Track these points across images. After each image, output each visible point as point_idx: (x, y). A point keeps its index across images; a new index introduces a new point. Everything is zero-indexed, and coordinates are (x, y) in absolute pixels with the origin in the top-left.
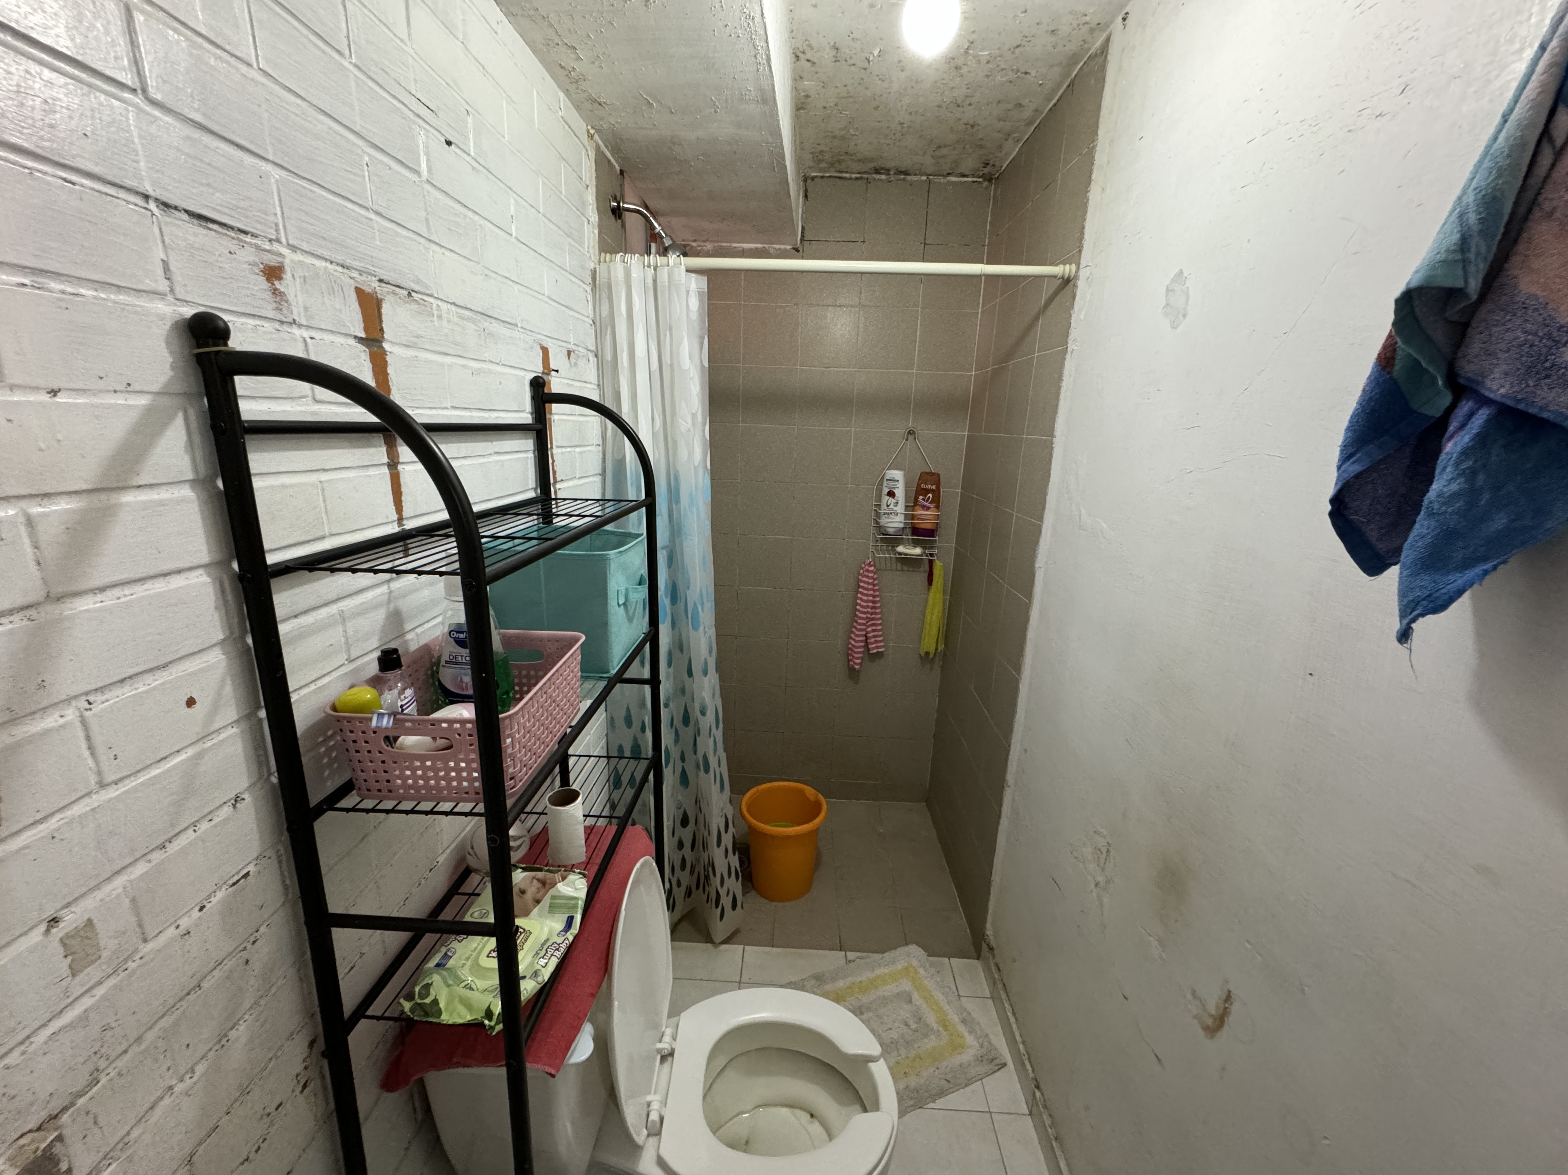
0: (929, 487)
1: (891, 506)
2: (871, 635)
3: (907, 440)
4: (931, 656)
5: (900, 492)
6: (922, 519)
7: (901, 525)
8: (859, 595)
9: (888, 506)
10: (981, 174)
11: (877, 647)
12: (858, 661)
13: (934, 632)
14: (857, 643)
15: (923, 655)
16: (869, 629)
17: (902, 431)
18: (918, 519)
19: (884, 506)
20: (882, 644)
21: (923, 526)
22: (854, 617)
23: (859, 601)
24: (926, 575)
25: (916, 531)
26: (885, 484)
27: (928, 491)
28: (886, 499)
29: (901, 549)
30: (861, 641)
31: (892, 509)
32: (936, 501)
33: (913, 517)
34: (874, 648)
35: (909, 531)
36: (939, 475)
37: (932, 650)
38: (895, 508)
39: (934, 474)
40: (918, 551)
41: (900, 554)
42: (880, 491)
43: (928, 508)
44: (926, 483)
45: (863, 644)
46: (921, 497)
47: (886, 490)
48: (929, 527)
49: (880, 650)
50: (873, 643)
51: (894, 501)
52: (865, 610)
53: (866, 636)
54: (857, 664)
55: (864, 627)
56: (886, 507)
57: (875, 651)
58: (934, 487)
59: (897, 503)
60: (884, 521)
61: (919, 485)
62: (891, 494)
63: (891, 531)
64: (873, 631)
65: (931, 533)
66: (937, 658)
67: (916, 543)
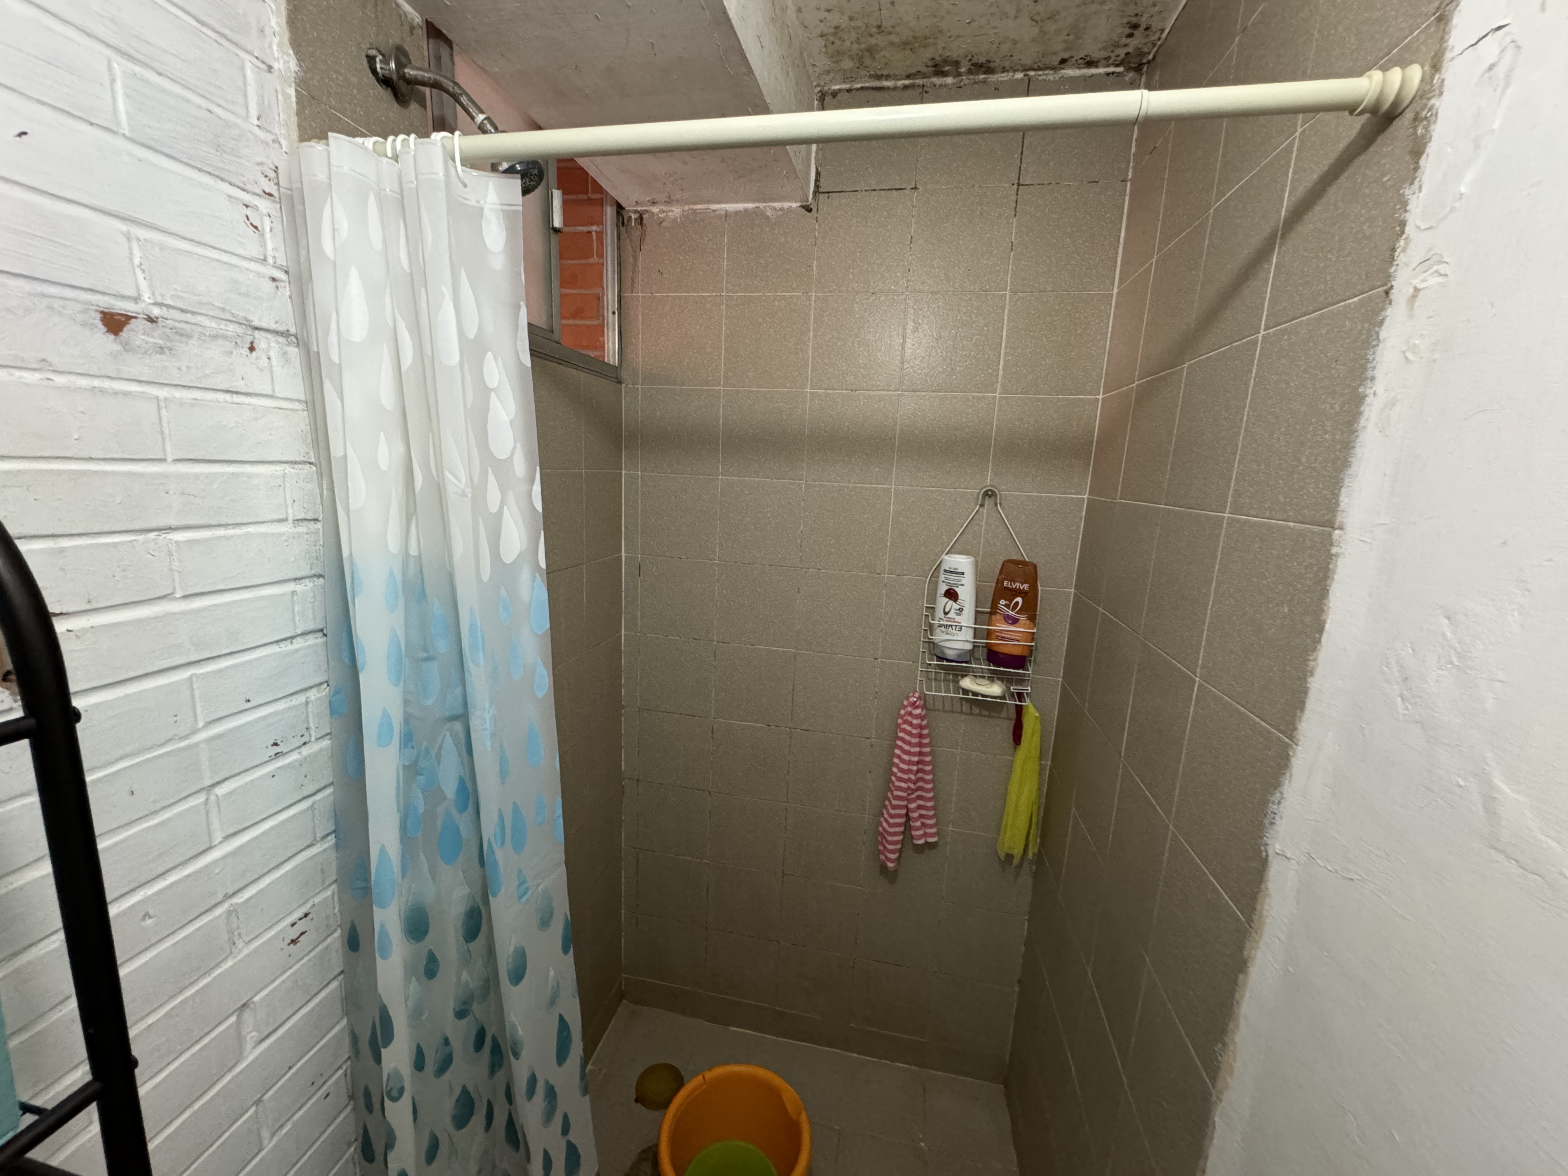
0: (1018, 585)
1: (952, 615)
2: (915, 815)
3: (982, 505)
4: (1016, 862)
5: (966, 592)
6: (1003, 639)
7: (969, 647)
8: (897, 751)
9: (946, 613)
10: (1122, 52)
11: (926, 835)
12: (892, 856)
13: (1022, 822)
14: (892, 824)
15: (1002, 855)
16: (912, 806)
17: (973, 491)
18: (997, 638)
19: (940, 613)
20: (933, 830)
21: (1006, 650)
22: (888, 786)
23: (896, 761)
24: (1010, 725)
25: (994, 657)
26: (942, 577)
27: (1018, 593)
28: (942, 601)
29: (967, 683)
30: (898, 825)
31: (953, 620)
32: (1030, 609)
33: (989, 634)
34: (920, 837)
35: (981, 654)
36: (1035, 567)
37: (1018, 851)
38: (957, 618)
39: (1025, 563)
40: (995, 689)
41: (966, 691)
42: (934, 585)
43: (1015, 621)
44: (1013, 580)
45: (902, 829)
46: (1003, 602)
47: (943, 588)
48: (1017, 652)
49: (930, 840)
50: (918, 829)
51: (956, 606)
52: (906, 777)
53: (907, 815)
54: (891, 861)
55: (905, 803)
56: (942, 616)
57: (921, 842)
58: (1026, 587)
59: (961, 610)
60: (939, 637)
61: (999, 582)
62: (951, 595)
63: (950, 654)
64: (920, 807)
65: (1019, 662)
66: (1026, 866)
67: (993, 677)
